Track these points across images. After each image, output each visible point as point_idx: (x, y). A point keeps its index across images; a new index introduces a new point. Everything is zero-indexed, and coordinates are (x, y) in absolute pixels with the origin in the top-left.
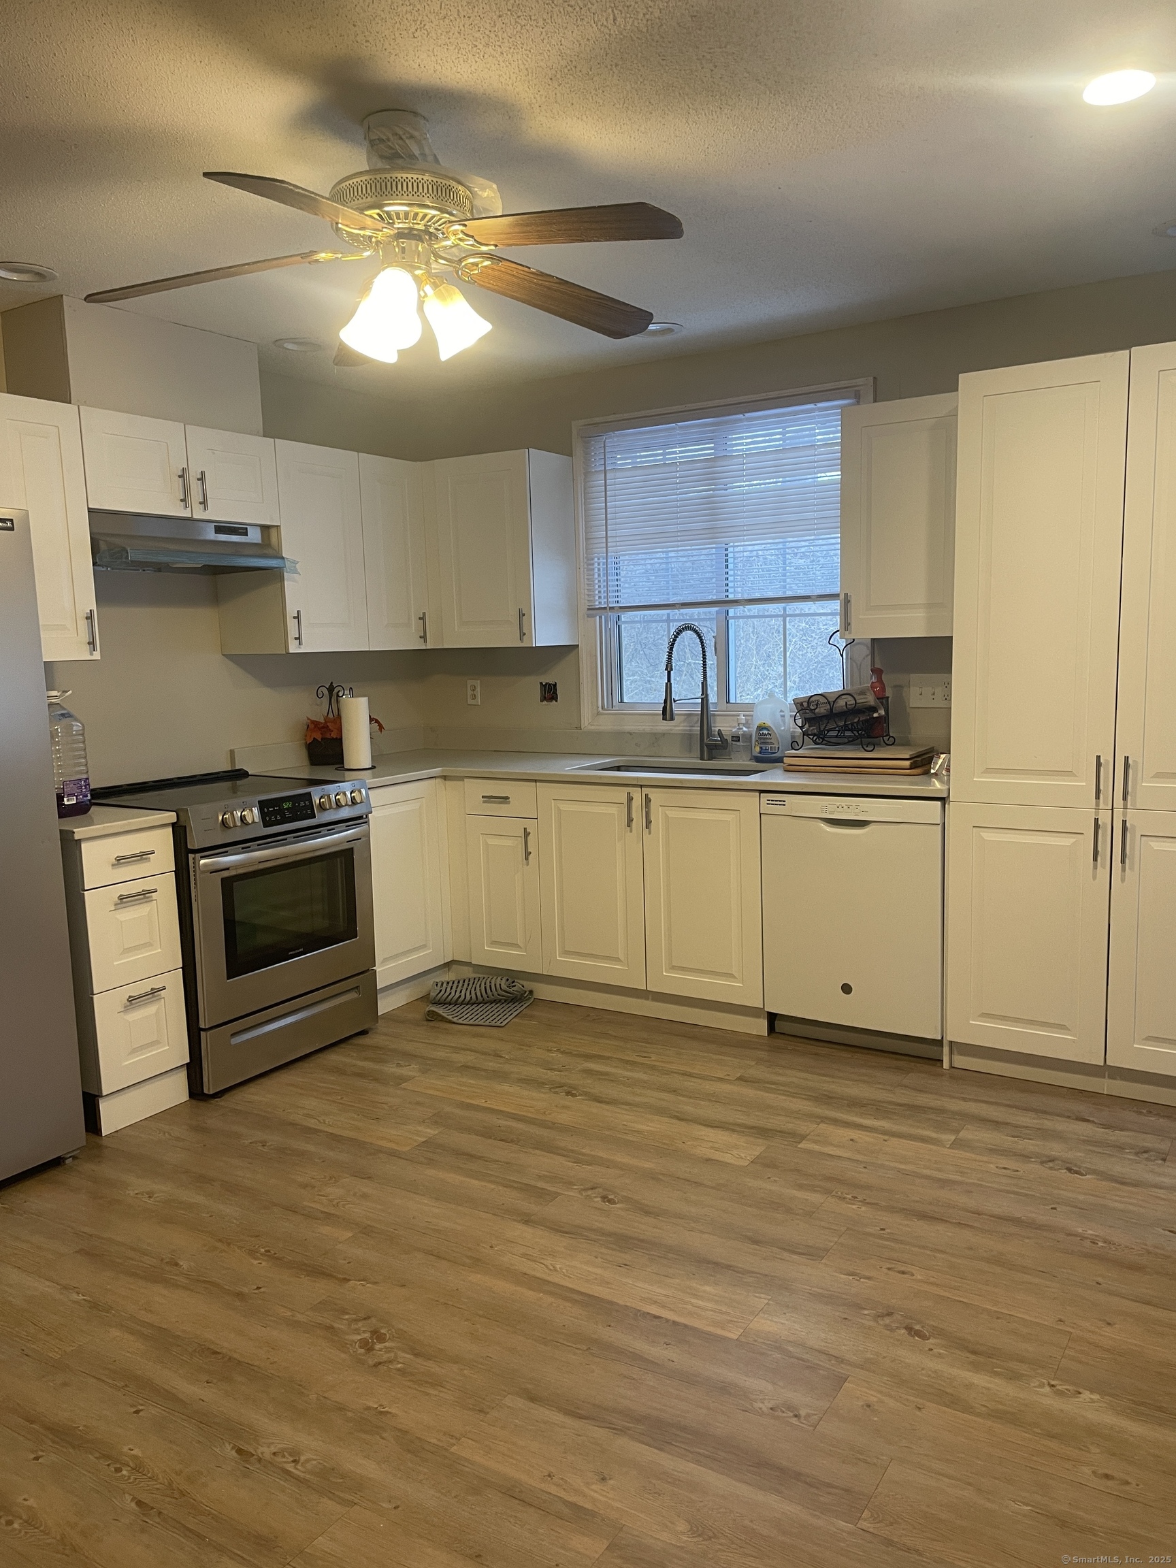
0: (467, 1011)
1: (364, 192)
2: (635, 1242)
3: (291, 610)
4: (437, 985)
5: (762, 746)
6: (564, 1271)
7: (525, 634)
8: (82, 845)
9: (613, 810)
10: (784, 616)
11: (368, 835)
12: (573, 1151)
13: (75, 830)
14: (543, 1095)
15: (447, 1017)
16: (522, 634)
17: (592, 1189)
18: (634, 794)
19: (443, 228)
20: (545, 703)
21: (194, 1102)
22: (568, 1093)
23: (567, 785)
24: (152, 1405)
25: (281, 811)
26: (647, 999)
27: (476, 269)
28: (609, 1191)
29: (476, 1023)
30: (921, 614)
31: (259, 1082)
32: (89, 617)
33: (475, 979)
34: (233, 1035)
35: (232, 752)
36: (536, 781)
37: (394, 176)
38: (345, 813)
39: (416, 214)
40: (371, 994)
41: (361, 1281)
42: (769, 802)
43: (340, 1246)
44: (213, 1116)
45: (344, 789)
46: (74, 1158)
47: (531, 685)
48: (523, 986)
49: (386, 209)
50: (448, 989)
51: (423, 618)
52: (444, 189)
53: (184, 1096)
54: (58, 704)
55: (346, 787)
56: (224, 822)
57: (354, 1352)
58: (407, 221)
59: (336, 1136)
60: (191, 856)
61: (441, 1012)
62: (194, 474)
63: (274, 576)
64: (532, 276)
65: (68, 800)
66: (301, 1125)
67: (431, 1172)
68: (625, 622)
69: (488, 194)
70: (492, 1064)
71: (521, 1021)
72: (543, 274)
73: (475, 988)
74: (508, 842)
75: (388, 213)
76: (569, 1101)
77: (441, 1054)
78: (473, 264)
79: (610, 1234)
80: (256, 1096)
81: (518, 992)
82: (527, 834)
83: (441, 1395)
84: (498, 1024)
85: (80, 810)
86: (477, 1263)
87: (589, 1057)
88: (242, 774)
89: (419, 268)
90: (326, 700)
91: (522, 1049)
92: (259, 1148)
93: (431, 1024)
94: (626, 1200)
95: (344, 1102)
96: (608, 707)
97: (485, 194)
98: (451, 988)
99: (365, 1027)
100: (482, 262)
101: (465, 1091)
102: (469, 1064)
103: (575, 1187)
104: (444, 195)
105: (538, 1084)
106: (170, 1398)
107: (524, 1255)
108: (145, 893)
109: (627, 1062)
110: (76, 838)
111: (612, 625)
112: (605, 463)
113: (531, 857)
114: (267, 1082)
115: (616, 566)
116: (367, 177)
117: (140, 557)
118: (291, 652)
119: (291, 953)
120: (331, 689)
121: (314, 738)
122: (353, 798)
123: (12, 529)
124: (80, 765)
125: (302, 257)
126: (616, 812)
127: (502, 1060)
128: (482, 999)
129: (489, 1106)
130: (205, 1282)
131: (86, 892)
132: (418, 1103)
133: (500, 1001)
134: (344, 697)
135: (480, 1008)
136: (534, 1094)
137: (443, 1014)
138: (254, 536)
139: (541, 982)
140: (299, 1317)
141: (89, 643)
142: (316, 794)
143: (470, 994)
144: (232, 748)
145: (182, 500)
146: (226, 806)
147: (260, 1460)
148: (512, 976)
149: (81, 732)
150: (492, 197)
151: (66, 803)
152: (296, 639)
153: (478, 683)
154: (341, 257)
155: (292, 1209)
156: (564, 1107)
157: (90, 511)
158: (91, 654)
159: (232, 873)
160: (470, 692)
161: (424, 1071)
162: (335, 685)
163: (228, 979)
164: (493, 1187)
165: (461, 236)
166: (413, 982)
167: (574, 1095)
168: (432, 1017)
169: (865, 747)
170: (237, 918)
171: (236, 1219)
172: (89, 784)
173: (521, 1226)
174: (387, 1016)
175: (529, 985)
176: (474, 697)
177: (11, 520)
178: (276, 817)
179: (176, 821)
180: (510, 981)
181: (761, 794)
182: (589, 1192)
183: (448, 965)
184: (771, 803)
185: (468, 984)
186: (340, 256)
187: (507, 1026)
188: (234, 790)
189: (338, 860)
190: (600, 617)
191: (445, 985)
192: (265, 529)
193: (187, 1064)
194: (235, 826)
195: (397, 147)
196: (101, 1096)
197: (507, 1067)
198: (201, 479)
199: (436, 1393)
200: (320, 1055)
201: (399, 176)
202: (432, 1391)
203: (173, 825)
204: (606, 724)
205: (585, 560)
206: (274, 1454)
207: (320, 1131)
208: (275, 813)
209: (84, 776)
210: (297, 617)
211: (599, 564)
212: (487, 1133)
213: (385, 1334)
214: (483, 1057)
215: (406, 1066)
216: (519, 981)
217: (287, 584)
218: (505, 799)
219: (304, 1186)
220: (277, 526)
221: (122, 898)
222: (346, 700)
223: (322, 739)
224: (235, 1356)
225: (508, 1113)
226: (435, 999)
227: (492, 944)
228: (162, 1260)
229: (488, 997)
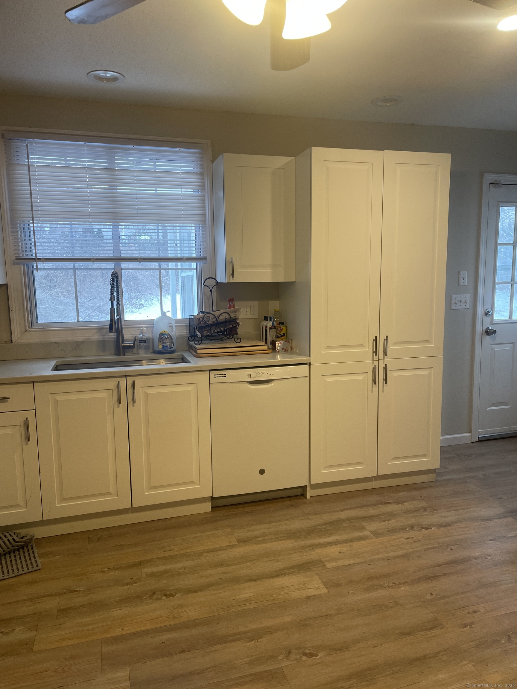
5: (163, 344)
9: (104, 395)
10: (160, 269)
17: (290, 653)
18: (121, 382)
22: (166, 596)
30: (269, 270)
36: (33, 382)
42: (215, 376)
74: (10, 431)
96: (32, 327)
112: (28, 159)
113: (30, 439)
126: (108, 396)
156: (179, 607)
167: (172, 595)
169: (236, 340)
181: (210, 372)
182: (293, 656)
184: (216, 376)
190: (24, 265)
205: (10, 225)
218: (6, 399)
229: (8, 548)
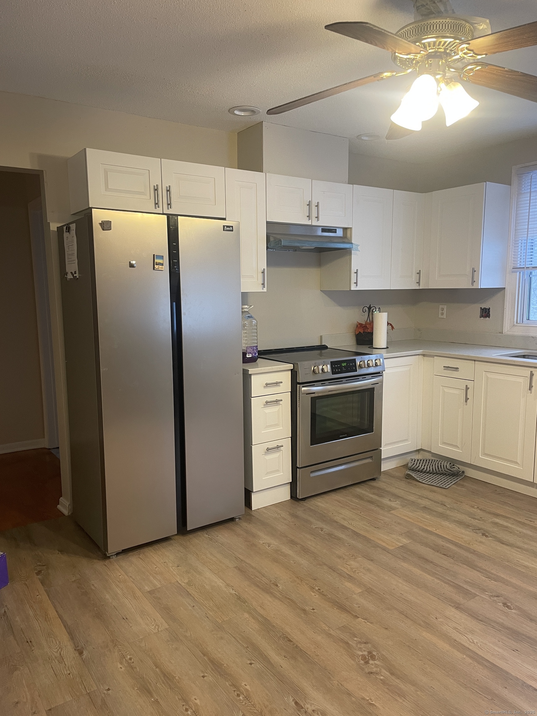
0: (427, 477)
1: (411, 34)
2: (524, 637)
3: (354, 269)
4: (412, 460)
6: (479, 645)
7: (474, 281)
8: (252, 377)
9: (521, 380)
11: (382, 382)
12: (485, 570)
13: (249, 370)
14: (468, 532)
15: (417, 478)
16: (473, 282)
17: (497, 596)
18: (535, 372)
19: (455, 49)
20: (482, 318)
21: (293, 501)
22: (483, 534)
23: (492, 364)
24: (258, 662)
25: (341, 367)
26: (533, 487)
27: (472, 73)
28: (508, 600)
29: (432, 484)
31: (323, 496)
32: (263, 272)
33: (432, 460)
34: (312, 472)
35: (321, 337)
36: (475, 361)
37: (429, 22)
38: (371, 370)
39: (440, 42)
40: (378, 461)
41: (365, 620)
43: (354, 596)
44: (300, 510)
45: (371, 358)
46: (239, 518)
47: (476, 309)
48: (459, 468)
49: (423, 41)
50: (418, 464)
51: (419, 273)
52: (457, 26)
53: (288, 498)
54: (247, 311)
55: (373, 357)
56: (314, 371)
57: (358, 661)
58: (434, 47)
59: (357, 533)
60: (298, 386)
61: (413, 475)
62: (314, 204)
63: (346, 252)
64: (505, 73)
65: (248, 355)
66: (340, 523)
67: (405, 565)
68: (534, 276)
69: (483, 26)
70: (440, 509)
71: (456, 487)
72: (512, 71)
73: (432, 465)
74: (456, 392)
75: (424, 44)
76: (484, 539)
77: (412, 498)
78: (470, 69)
79: (508, 628)
80: (321, 503)
81: (456, 471)
82: (467, 388)
83: (404, 703)
84: (444, 487)
85: (253, 360)
86: (428, 626)
87: (497, 515)
88: (325, 347)
89: (439, 74)
90: (367, 313)
91: (457, 503)
92: (320, 531)
93: (408, 480)
94: (518, 608)
95: (361, 515)
96: (520, 322)
97: (481, 28)
98: (420, 463)
99: (374, 477)
100: (476, 67)
101: (425, 521)
102: (427, 507)
103: (487, 593)
104: (457, 29)
105: (467, 526)
106: (265, 659)
107: (455, 628)
108: (277, 401)
109: (520, 522)
110: (249, 374)
111: (526, 277)
112: (531, 188)
113: (468, 401)
114: (327, 497)
115: (532, 244)
116: (414, 25)
117: (287, 244)
118: (352, 289)
119: (341, 436)
120: (369, 308)
121: (360, 332)
122: (376, 363)
123: (232, 231)
124: (254, 340)
125: (374, 77)
126: (524, 382)
127: (445, 508)
128: (436, 471)
129: (438, 533)
130: (289, 599)
131: (252, 398)
132: (399, 523)
133: (445, 474)
134: (376, 312)
135: (434, 476)
136: (463, 531)
137: (415, 477)
138: (340, 233)
139: (470, 468)
140: (332, 632)
141: (262, 284)
142: (358, 360)
143: (430, 468)
144: (321, 335)
145: (308, 216)
146: (316, 363)
147: (306, 712)
148: (453, 462)
149: (256, 325)
150: (485, 28)
151: (247, 356)
152: (355, 283)
153: (445, 307)
154: (396, 74)
155: (333, 569)
156: (481, 542)
157: (267, 223)
158: (263, 289)
159: (316, 395)
160: (440, 312)
161: (403, 506)
162: (372, 306)
163: (311, 445)
164: (439, 581)
165: (466, 51)
166: (399, 457)
167: (486, 536)
168: (408, 477)
170: (317, 413)
171: (306, 568)
172: (257, 349)
173: (453, 610)
174: (386, 473)
175: (462, 468)
176: (442, 314)
177: (232, 227)
178: (338, 370)
179: (293, 368)
180: (452, 464)
182: (495, 598)
183: (418, 451)
185: (429, 462)
186: (394, 74)
187: (449, 489)
188: (321, 355)
189: (367, 393)
190: (520, 273)
191: (416, 461)
192: (345, 229)
193: (290, 482)
194: (319, 373)
195: (432, 8)
196: (252, 492)
197: (448, 512)
198: (317, 206)
199: (401, 701)
200: (351, 487)
201: (432, 22)
202: (398, 699)
203: (291, 370)
204: (518, 332)
205: (513, 241)
206: (313, 711)
207: (350, 529)
208: (338, 368)
209: (256, 345)
210: (356, 273)
211: (522, 244)
212: (437, 549)
213: (375, 656)
214: (435, 504)
215: (394, 501)
216: (457, 465)
217: (353, 256)
218: (457, 369)
219: (340, 557)
220: (351, 228)
221: (267, 402)
222: (376, 313)
223: (363, 332)
224: (299, 645)
225: (448, 539)
226: (411, 467)
227: (443, 443)
228: (271, 581)
229: (439, 471)
